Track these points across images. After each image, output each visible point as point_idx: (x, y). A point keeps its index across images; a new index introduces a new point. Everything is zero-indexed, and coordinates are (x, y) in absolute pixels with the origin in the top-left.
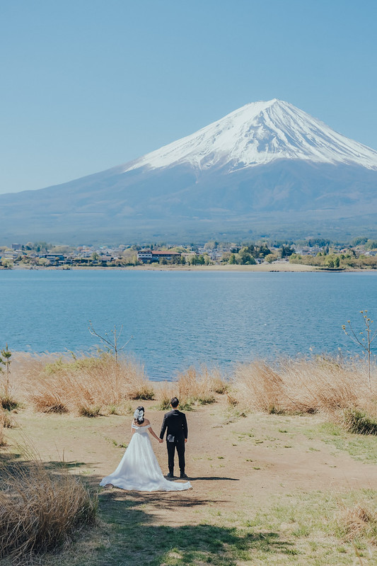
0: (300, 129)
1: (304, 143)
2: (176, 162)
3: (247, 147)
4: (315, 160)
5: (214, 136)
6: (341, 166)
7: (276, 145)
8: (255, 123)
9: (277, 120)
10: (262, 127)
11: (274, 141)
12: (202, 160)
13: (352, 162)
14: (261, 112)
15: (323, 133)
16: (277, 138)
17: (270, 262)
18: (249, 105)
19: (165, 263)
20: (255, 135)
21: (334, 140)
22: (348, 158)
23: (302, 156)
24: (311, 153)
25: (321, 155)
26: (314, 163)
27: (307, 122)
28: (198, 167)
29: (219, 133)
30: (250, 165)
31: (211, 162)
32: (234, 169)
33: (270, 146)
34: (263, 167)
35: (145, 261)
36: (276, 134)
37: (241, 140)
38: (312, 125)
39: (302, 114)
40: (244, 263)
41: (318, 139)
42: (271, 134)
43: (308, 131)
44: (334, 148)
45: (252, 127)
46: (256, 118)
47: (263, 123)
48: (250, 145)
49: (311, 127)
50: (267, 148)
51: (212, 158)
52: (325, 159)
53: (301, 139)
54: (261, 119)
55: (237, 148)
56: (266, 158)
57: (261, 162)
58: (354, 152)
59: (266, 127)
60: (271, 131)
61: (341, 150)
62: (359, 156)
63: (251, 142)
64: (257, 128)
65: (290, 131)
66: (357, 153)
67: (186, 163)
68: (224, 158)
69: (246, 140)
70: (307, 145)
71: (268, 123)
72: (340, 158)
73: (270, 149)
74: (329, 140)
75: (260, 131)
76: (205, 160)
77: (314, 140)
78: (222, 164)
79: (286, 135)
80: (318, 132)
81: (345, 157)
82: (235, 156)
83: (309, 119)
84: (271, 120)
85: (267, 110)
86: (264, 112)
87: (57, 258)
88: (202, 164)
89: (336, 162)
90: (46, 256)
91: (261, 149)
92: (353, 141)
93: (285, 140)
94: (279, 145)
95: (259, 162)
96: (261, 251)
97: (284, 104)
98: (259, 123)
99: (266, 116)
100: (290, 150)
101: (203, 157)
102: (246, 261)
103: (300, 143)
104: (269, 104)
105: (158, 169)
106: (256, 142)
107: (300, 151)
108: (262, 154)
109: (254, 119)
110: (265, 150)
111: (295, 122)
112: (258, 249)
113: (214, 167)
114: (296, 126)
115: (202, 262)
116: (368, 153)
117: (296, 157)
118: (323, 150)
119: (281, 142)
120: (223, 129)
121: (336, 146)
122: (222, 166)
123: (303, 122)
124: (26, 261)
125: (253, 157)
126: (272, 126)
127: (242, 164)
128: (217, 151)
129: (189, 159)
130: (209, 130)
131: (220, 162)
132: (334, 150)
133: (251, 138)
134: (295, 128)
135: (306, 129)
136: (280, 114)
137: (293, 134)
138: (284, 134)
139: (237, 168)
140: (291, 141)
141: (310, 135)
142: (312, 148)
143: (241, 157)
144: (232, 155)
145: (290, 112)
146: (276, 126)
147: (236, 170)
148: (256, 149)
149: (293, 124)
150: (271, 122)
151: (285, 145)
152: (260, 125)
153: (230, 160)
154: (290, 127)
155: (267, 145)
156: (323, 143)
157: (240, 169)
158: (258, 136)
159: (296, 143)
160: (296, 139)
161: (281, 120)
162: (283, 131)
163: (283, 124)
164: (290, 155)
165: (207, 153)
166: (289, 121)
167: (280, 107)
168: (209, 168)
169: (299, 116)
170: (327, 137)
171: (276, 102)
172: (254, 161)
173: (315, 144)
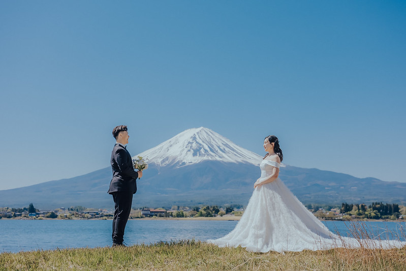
0: (216, 144)
1: (219, 151)
3: (187, 154)
4: (225, 161)
5: (168, 148)
6: (240, 164)
7: (203, 153)
8: (191, 140)
11: (202, 150)
13: (247, 162)
15: (229, 146)
16: (204, 149)
17: (222, 216)
18: (188, 130)
19: (160, 216)
20: (191, 147)
21: (236, 150)
22: (245, 160)
23: (218, 159)
24: (223, 157)
25: (228, 158)
26: (225, 163)
27: (221, 140)
28: (159, 165)
29: (171, 146)
30: (189, 164)
31: (167, 162)
33: (200, 153)
34: (196, 165)
35: (146, 215)
36: (203, 146)
37: (184, 150)
39: (217, 135)
40: (207, 216)
41: (227, 149)
42: (200, 146)
43: (221, 145)
44: (236, 154)
45: (189, 143)
46: (192, 137)
47: (196, 140)
48: (189, 153)
49: (223, 142)
50: (198, 154)
51: (167, 160)
52: (231, 160)
53: (217, 149)
54: (194, 138)
55: (181, 154)
56: (198, 159)
57: (195, 162)
58: (247, 156)
59: (197, 142)
60: (200, 144)
62: (250, 159)
63: (189, 151)
64: (192, 143)
65: (211, 144)
66: (249, 157)
67: (152, 163)
68: (174, 160)
69: (186, 150)
70: (221, 152)
71: (198, 140)
72: (240, 160)
73: (200, 155)
74: (233, 150)
75: (194, 145)
76: (163, 161)
77: (224, 149)
79: (209, 147)
80: (226, 145)
81: (242, 159)
82: (180, 159)
83: (221, 138)
84: (200, 138)
85: (198, 133)
86: (196, 134)
87: (95, 214)
88: (162, 163)
89: (237, 162)
90: (88, 213)
91: (195, 154)
92: (247, 150)
93: (208, 150)
94: (205, 153)
95: (194, 162)
96: (214, 210)
97: (207, 130)
99: (197, 137)
100: (212, 155)
101: (162, 159)
102: (208, 215)
103: (217, 151)
104: (198, 130)
106: (192, 151)
107: (217, 156)
108: (195, 158)
109: (190, 138)
110: (197, 155)
111: (214, 140)
112: (212, 209)
113: (168, 165)
114: (214, 142)
115: (182, 216)
116: (255, 157)
117: (215, 159)
118: (229, 155)
119: (206, 151)
120: (173, 143)
121: (237, 153)
122: (173, 164)
123: (218, 140)
124: (77, 216)
125: (190, 159)
126: (201, 142)
127: (184, 163)
128: (170, 156)
129: (154, 161)
130: (165, 144)
131: (172, 162)
132: (236, 155)
133: (189, 148)
134: (213, 143)
135: (220, 144)
136: (205, 135)
137: (213, 146)
138: (207, 146)
139: (180, 165)
140: (211, 150)
141: (222, 147)
142: (223, 154)
143: (183, 159)
144: (178, 158)
145: (211, 134)
146: (203, 142)
147: (181, 167)
148: (192, 154)
149: (212, 140)
150: (200, 140)
151: (208, 152)
152: (194, 141)
153: (177, 161)
154: (210, 142)
155: (198, 152)
156: (230, 151)
157: (183, 166)
158: (193, 148)
159: (215, 151)
160: (214, 148)
161: (206, 139)
162: (207, 144)
163: (207, 141)
164: (211, 158)
165: (165, 157)
166: (210, 139)
167: (205, 131)
168: (165, 165)
169: (216, 137)
170: (232, 148)
171: (203, 129)
172: (191, 161)
173: (225, 152)
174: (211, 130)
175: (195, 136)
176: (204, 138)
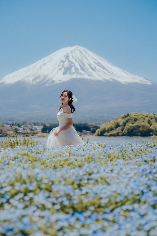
0: (88, 62)
2: (20, 81)
3: (58, 72)
4: (93, 78)
5: (41, 66)
6: (107, 82)
7: (73, 71)
8: (64, 59)
10: (67, 61)
11: (73, 69)
12: (33, 79)
13: (114, 80)
14: (68, 53)
16: (75, 67)
20: (63, 65)
22: (113, 78)
23: (86, 77)
24: (92, 75)
25: (98, 76)
26: (92, 81)
27: (93, 58)
28: (30, 83)
29: (44, 64)
30: (58, 82)
31: (38, 80)
34: (64, 83)
36: (74, 65)
37: (55, 68)
38: (96, 60)
39: (91, 53)
41: (98, 67)
42: (71, 65)
45: (62, 61)
46: (65, 56)
48: (60, 71)
49: (95, 61)
50: (68, 73)
51: (39, 78)
52: (99, 78)
53: (88, 67)
54: (67, 57)
55: (52, 73)
56: (67, 78)
58: (117, 74)
59: (69, 61)
60: (72, 63)
61: (110, 73)
62: (119, 77)
63: (61, 69)
64: (64, 62)
65: (82, 63)
66: (118, 75)
67: (23, 81)
68: (45, 78)
69: (58, 68)
70: (91, 71)
71: (71, 59)
72: (108, 78)
73: (70, 73)
74: (104, 68)
76: (35, 79)
77: (95, 68)
79: (80, 65)
80: (98, 64)
81: (111, 77)
84: (73, 57)
85: (71, 52)
86: (70, 53)
88: (33, 81)
89: (105, 80)
91: (65, 73)
92: (118, 68)
93: (79, 68)
94: (75, 71)
95: (63, 80)
97: (82, 49)
98: (66, 58)
99: (70, 55)
100: (81, 73)
101: (34, 77)
103: (87, 70)
104: (72, 48)
105: (9, 84)
106: (63, 69)
107: (86, 74)
108: (65, 76)
111: (86, 58)
114: (86, 61)
116: (124, 75)
117: (83, 77)
118: (99, 73)
120: (47, 62)
121: (107, 71)
122: (43, 82)
123: (90, 58)
126: (73, 61)
127: (53, 81)
128: (42, 74)
129: (26, 79)
130: (39, 63)
132: (105, 73)
133: (61, 67)
134: (85, 61)
135: (92, 62)
136: (78, 54)
137: (84, 64)
138: (79, 65)
139: (51, 83)
140: (82, 69)
141: (93, 65)
142: (93, 73)
143: (53, 77)
144: (49, 76)
146: (75, 60)
147: (50, 85)
148: (62, 73)
149: (84, 59)
150: (73, 58)
151: (78, 71)
152: (67, 60)
153: (48, 79)
154: (83, 61)
155: (69, 70)
156: (100, 69)
157: (52, 84)
158: (64, 66)
159: (85, 70)
160: (85, 67)
161: (78, 57)
162: (78, 63)
163: (79, 59)
164: (80, 76)
165: (37, 75)
166: (83, 58)
167: (79, 50)
168: (36, 83)
169: (89, 55)
170: (103, 66)
171: (77, 48)
172: (60, 79)
173: (95, 70)
174: (85, 49)
175: (68, 54)
176: (77, 57)
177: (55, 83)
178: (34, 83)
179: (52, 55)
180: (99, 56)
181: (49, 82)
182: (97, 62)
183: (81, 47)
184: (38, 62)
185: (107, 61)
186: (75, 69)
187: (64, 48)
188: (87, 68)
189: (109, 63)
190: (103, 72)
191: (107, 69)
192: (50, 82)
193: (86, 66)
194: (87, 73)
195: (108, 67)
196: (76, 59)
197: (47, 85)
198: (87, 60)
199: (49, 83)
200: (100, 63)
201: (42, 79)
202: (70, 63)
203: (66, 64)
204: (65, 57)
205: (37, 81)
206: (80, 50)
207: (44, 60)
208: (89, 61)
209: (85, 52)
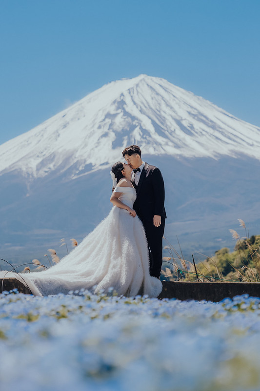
0: (173, 114)
1: (180, 133)
2: (6, 169)
3: (98, 143)
4: (187, 154)
5: (57, 131)
6: (224, 160)
7: (138, 138)
8: (112, 110)
9: (142, 103)
10: (122, 114)
11: (136, 132)
12: (39, 164)
13: (242, 154)
14: (122, 95)
15: (205, 117)
16: (141, 128)
20: (111, 125)
21: (221, 125)
22: (238, 149)
23: (171, 150)
24: (185, 145)
25: (197, 147)
27: (185, 103)
28: (32, 174)
29: (65, 126)
30: (101, 168)
31: (51, 166)
32: (78, 174)
33: (130, 138)
36: (140, 121)
37: (92, 134)
38: (192, 107)
39: (179, 92)
41: (198, 126)
43: (185, 115)
44: (219, 135)
45: (108, 115)
46: (114, 102)
47: (124, 109)
48: (104, 140)
49: (190, 109)
50: (125, 143)
52: (201, 152)
53: (174, 126)
54: (121, 104)
55: (86, 145)
58: (247, 140)
59: (126, 114)
60: (133, 118)
61: (230, 138)
62: (252, 145)
63: (105, 135)
64: (115, 115)
65: (159, 116)
66: (250, 142)
67: (16, 170)
68: (69, 157)
69: (99, 133)
71: (130, 108)
72: (225, 150)
74: (214, 126)
76: (42, 164)
77: (192, 127)
78: (64, 167)
79: (154, 123)
80: (199, 117)
81: (232, 147)
82: (81, 156)
84: (135, 103)
85: (130, 91)
86: (126, 93)
88: (38, 170)
89: (218, 155)
91: (117, 144)
93: (151, 129)
94: (142, 137)
95: (112, 162)
97: (154, 81)
98: (118, 108)
99: (128, 100)
100: (156, 143)
101: (40, 160)
103: (172, 133)
104: (132, 82)
106: (112, 135)
107: (170, 143)
109: (112, 104)
110: (122, 146)
111: (168, 105)
113: (53, 173)
114: (168, 110)
117: (163, 152)
118: (202, 139)
119: (145, 132)
120: (72, 120)
121: (222, 133)
122: (62, 171)
125: (104, 156)
126: (135, 112)
127: (89, 167)
128: (60, 150)
130: (52, 123)
131: (62, 166)
132: (217, 138)
133: (106, 129)
134: (166, 112)
135: (182, 113)
136: (147, 95)
137: (163, 120)
138: (150, 121)
139: (82, 172)
140: (159, 131)
141: (187, 121)
142: (188, 139)
143: (89, 156)
144: (77, 155)
145: (161, 91)
146: (141, 111)
147: (81, 175)
148: (111, 144)
149: (164, 107)
150: (135, 106)
151: (150, 136)
152: (119, 111)
153: (75, 161)
154: (160, 112)
155: (126, 137)
156: (204, 130)
157: (86, 173)
158: (115, 127)
159: (166, 133)
160: (166, 127)
161: (148, 103)
162: (149, 118)
163: (151, 108)
164: (155, 149)
165: (47, 153)
166: (159, 104)
167: (148, 85)
168: (47, 174)
169: (174, 96)
170: (211, 121)
171: (144, 79)
172: (105, 161)
173: (193, 132)
174: (164, 82)
175: (122, 97)
176: (145, 102)
177: (95, 170)
178: (42, 173)
179: (84, 100)
180: (201, 98)
181: (78, 169)
182: (195, 112)
183: (154, 78)
184: (49, 121)
185: (220, 109)
186: (142, 134)
187: (113, 83)
188: (172, 129)
189: (225, 114)
190: (211, 135)
191: (221, 128)
192: (81, 168)
193: (169, 124)
194: (172, 142)
195: (225, 124)
196: (144, 108)
197: (74, 178)
198: (171, 108)
199: (78, 172)
200: (202, 115)
201: (60, 162)
202: (129, 120)
203: (120, 121)
204: (116, 104)
205: (49, 168)
206: (152, 84)
207: (64, 116)
208: (174, 111)
209: (165, 90)
